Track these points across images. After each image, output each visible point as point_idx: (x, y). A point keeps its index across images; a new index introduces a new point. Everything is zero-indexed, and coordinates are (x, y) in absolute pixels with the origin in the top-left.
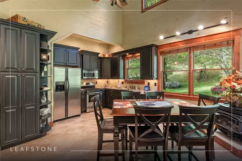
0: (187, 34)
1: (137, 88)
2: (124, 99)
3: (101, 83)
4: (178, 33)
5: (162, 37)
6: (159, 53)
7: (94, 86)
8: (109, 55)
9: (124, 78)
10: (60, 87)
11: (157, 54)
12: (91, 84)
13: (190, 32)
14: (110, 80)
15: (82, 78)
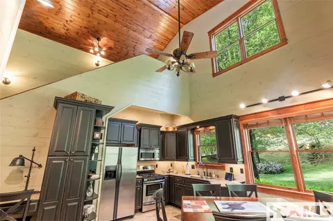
0: (278, 101)
1: (214, 176)
2: (197, 195)
3: (163, 167)
4: (265, 101)
5: (242, 106)
6: (242, 127)
7: (153, 171)
8: (174, 128)
9: (195, 160)
10: (111, 174)
11: (238, 127)
12: (150, 168)
13: (282, 99)
14: (175, 162)
15: (138, 159)
